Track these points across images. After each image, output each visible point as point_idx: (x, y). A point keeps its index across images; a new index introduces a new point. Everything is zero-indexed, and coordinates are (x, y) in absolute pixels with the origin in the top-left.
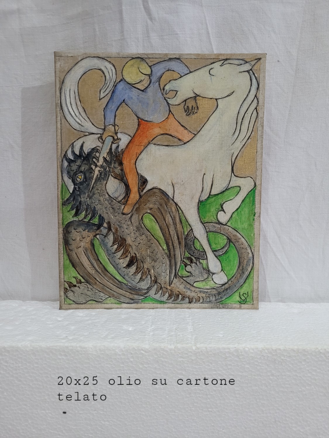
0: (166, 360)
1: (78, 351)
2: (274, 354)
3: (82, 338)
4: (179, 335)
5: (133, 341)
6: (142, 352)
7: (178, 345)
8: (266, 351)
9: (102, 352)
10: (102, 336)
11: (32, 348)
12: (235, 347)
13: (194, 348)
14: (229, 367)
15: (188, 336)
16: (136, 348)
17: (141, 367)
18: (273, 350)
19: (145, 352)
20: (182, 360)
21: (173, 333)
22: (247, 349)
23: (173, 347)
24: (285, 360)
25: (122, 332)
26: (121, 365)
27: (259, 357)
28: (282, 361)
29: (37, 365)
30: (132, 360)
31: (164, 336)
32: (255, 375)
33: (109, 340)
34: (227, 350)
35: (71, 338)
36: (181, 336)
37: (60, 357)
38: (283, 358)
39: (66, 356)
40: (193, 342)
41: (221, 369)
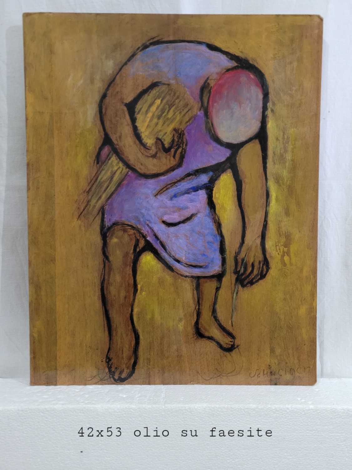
0: (146, 415)
1: (91, 410)
2: (212, 410)
3: (93, 402)
4: (155, 400)
5: (126, 403)
6: (132, 410)
7: (154, 405)
8: (208, 408)
9: (107, 411)
10: (106, 401)
11: (63, 409)
12: (189, 406)
13: (163, 407)
14: (186, 419)
15: (161, 400)
16: (127, 408)
17: (130, 420)
18: (212, 407)
19: (134, 410)
20: (156, 415)
21: (151, 398)
22: (196, 407)
23: (150, 406)
24: (220, 414)
25: (119, 398)
26: (119, 419)
27: (204, 412)
28: (218, 415)
29: (65, 420)
30: (125, 415)
31: (146, 400)
32: (202, 425)
33: (110, 403)
34: (184, 408)
35: (86, 402)
36: (156, 400)
37: (80, 414)
38: (218, 412)
39: (84, 413)
40: (163, 404)
41: (180, 421)
